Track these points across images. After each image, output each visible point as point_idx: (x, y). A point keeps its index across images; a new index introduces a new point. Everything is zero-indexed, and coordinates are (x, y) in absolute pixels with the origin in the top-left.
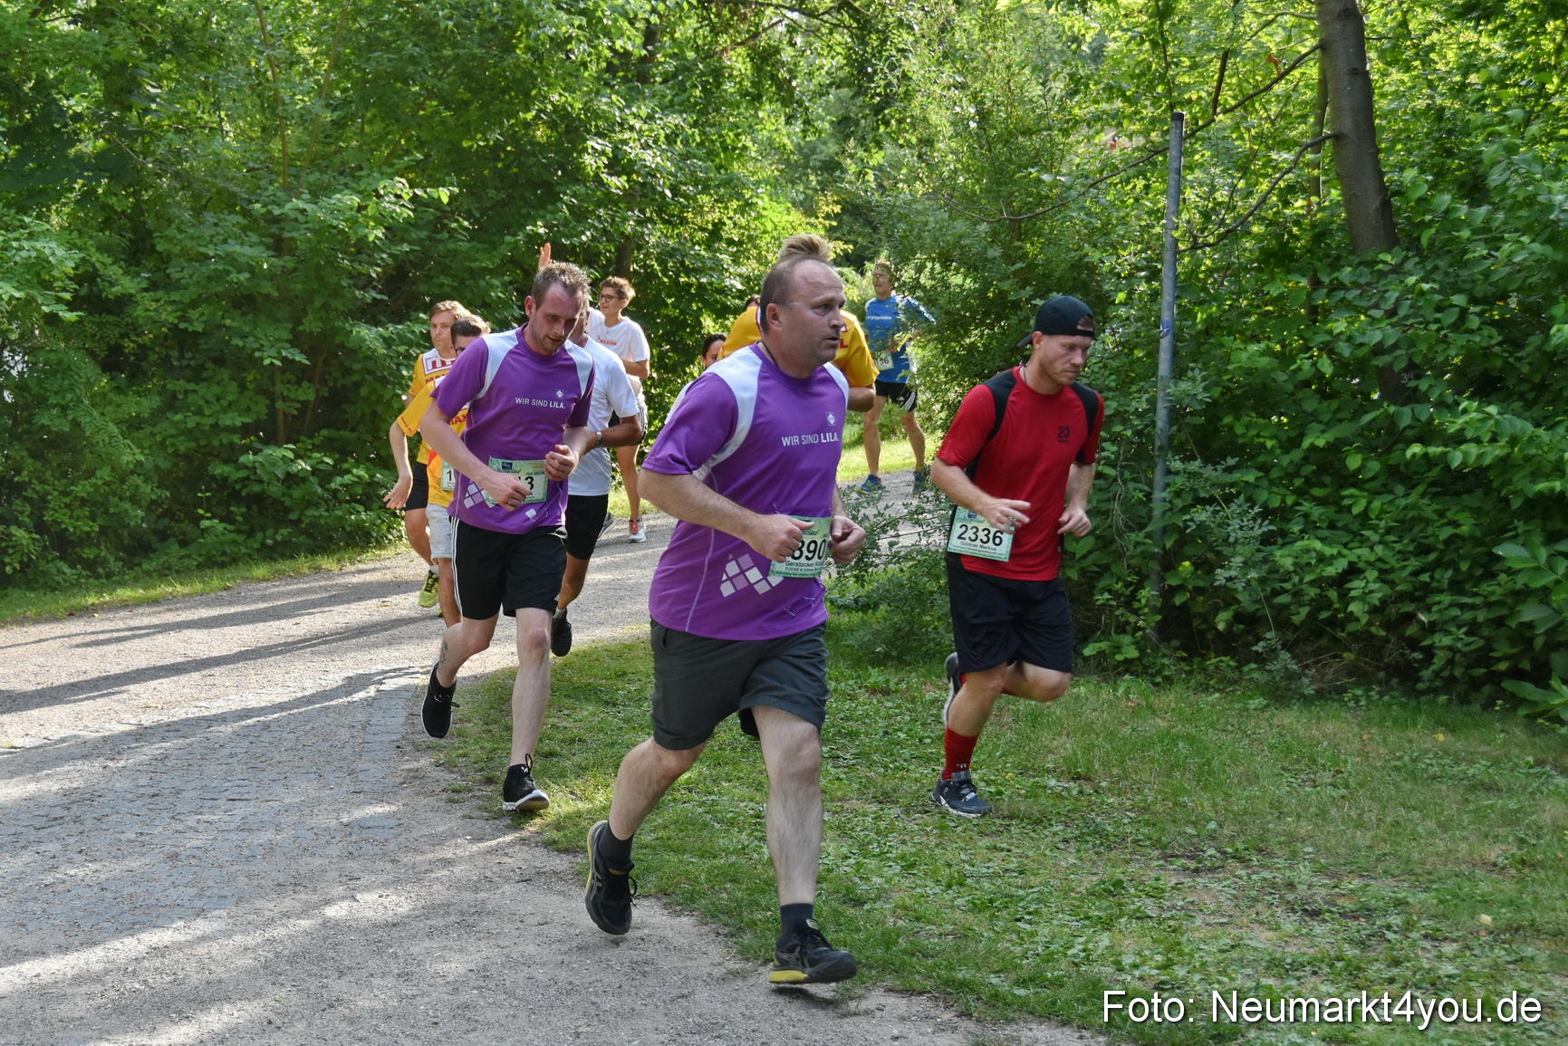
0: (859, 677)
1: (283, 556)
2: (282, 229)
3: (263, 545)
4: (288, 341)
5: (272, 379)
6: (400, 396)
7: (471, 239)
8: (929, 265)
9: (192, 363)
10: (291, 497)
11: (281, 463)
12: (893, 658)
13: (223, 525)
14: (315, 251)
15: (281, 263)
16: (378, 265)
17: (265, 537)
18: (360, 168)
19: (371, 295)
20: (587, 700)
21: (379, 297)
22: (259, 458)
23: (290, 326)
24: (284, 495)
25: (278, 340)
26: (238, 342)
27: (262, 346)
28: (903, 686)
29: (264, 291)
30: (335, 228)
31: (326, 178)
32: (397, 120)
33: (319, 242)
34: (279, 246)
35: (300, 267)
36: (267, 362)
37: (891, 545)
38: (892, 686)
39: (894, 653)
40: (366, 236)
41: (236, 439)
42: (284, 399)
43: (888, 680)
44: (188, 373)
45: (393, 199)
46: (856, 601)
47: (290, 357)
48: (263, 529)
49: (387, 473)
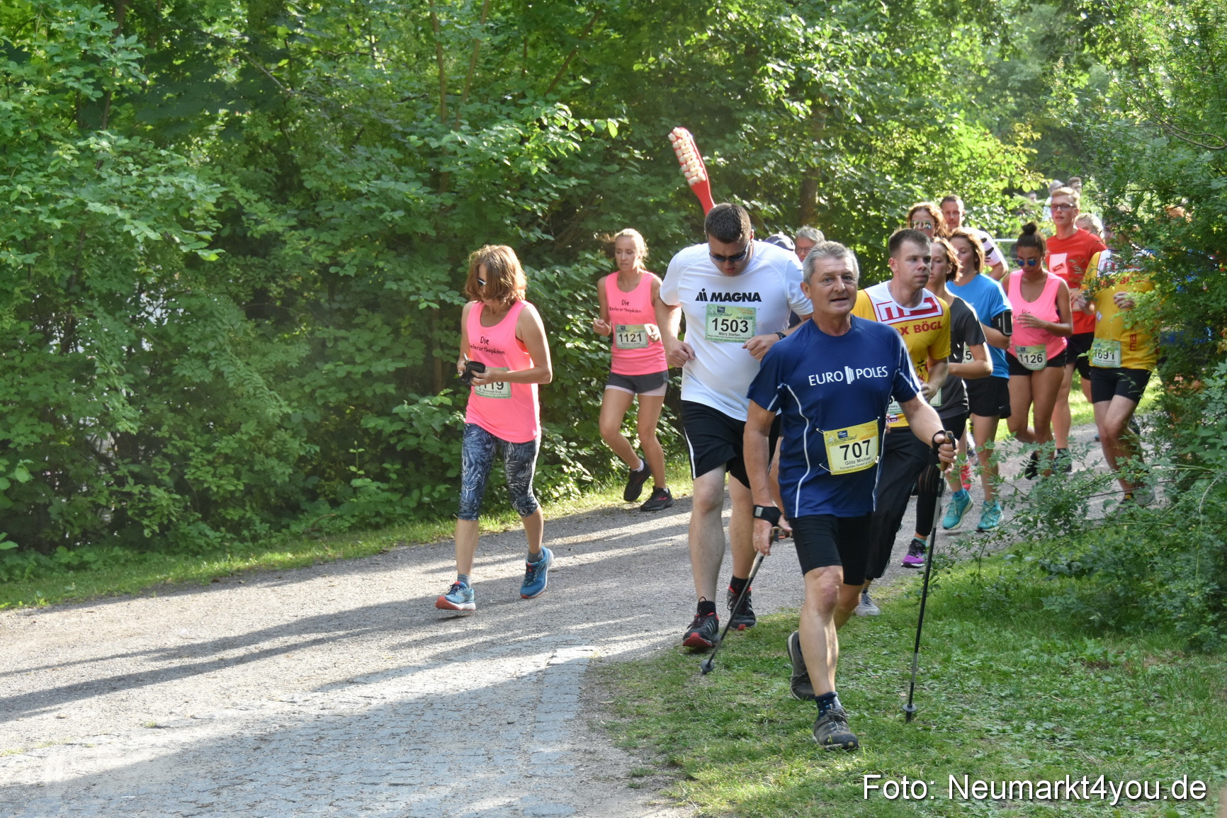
0: (1074, 648)
1: (441, 516)
2: (440, 163)
3: (420, 504)
4: (446, 284)
5: (429, 323)
6: (564, 343)
7: (642, 173)
8: (1147, 196)
9: (344, 307)
10: (449, 452)
11: (438, 415)
12: (1111, 628)
13: (377, 484)
14: (475, 187)
15: (439, 200)
16: (543, 201)
17: (421, 495)
18: (524, 96)
19: (536, 235)
20: (776, 675)
21: (546, 236)
22: (416, 408)
23: (449, 267)
24: (442, 450)
25: (436, 283)
26: (395, 287)
27: (418, 289)
28: (1123, 659)
29: (421, 230)
30: (496, 161)
31: (487, 108)
32: (562, 44)
33: (480, 177)
34: (437, 182)
35: (460, 204)
36: (423, 306)
37: (1106, 505)
38: (1111, 659)
39: (1111, 622)
40: (529, 170)
41: (391, 389)
42: (443, 346)
43: (1105, 653)
44: (339, 319)
45: (559, 130)
46: (1069, 566)
47: (448, 300)
48: (420, 487)
49: (553, 425)
